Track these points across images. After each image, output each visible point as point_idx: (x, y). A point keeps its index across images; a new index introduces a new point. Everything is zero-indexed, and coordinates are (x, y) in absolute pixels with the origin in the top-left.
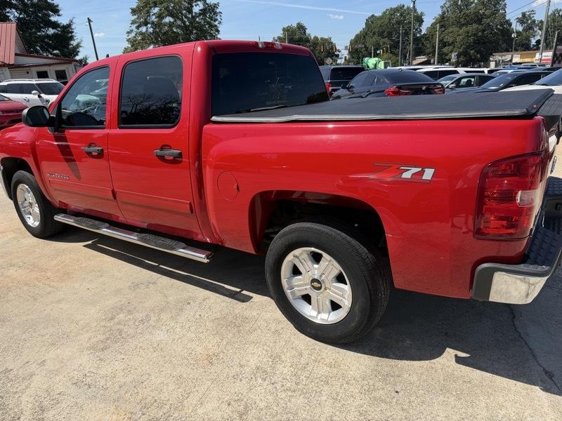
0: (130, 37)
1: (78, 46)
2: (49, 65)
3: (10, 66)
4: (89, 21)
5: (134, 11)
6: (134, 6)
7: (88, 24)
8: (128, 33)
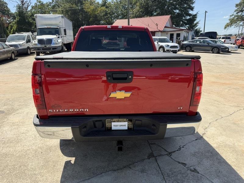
0: (231, 18)
1: (197, 23)
2: (175, 31)
3: (161, 31)
4: (206, 12)
5: (237, 5)
6: (238, 3)
7: (205, 13)
8: (231, 16)
